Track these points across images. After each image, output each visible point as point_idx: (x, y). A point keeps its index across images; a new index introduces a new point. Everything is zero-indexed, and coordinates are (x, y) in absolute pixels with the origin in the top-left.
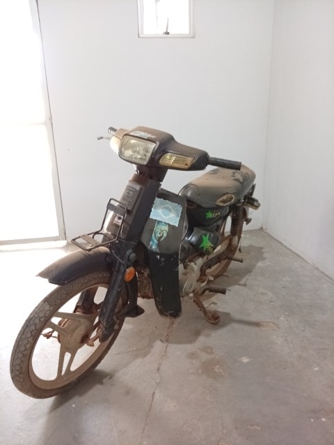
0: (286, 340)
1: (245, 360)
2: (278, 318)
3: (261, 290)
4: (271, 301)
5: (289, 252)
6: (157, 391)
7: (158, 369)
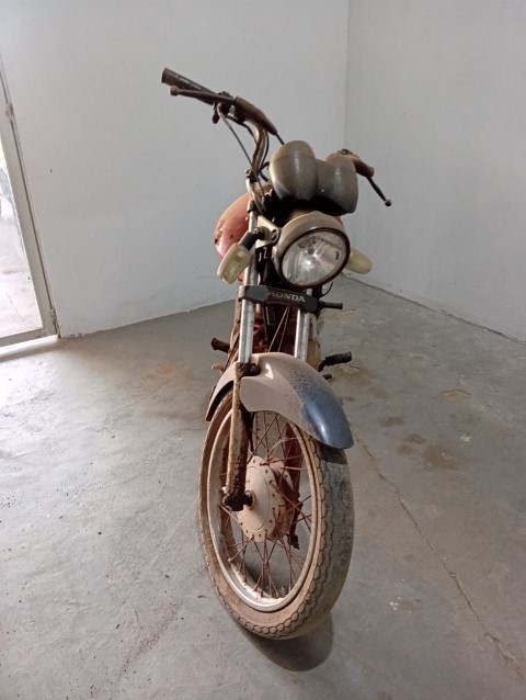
0: (489, 406)
1: (467, 439)
2: (459, 384)
3: (411, 355)
4: (435, 366)
5: (400, 300)
6: (403, 501)
7: (381, 477)
